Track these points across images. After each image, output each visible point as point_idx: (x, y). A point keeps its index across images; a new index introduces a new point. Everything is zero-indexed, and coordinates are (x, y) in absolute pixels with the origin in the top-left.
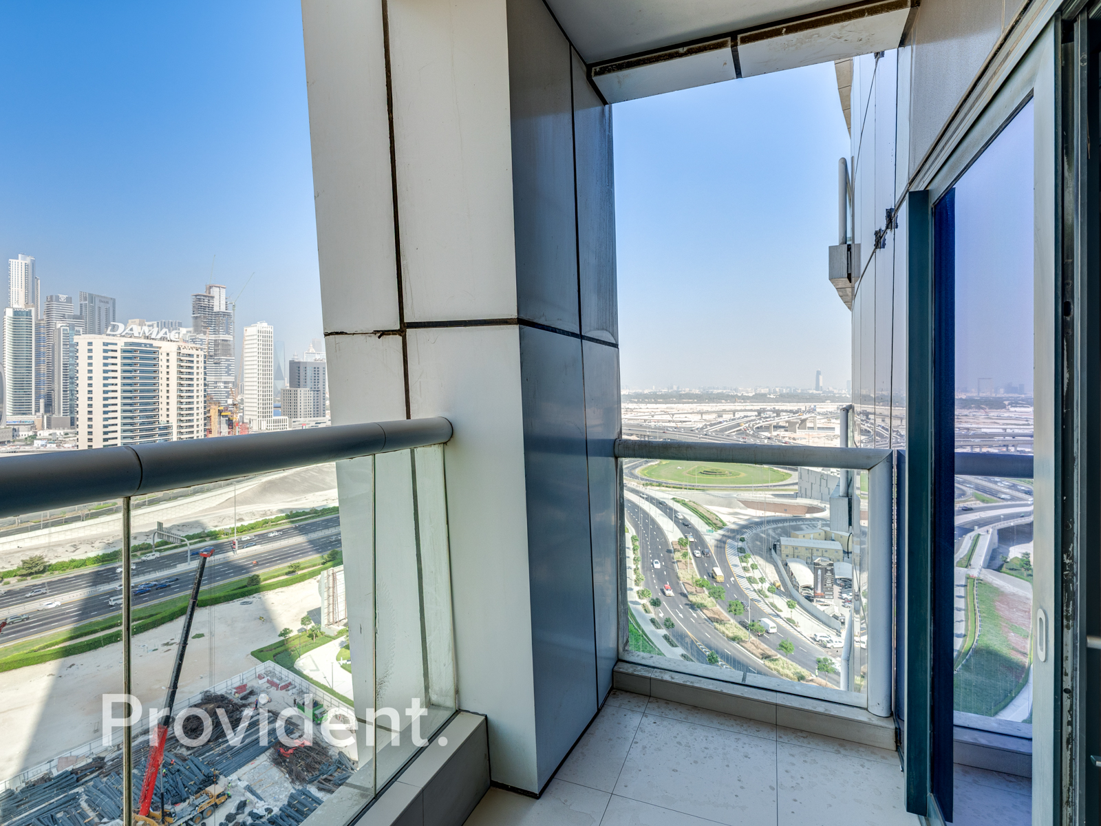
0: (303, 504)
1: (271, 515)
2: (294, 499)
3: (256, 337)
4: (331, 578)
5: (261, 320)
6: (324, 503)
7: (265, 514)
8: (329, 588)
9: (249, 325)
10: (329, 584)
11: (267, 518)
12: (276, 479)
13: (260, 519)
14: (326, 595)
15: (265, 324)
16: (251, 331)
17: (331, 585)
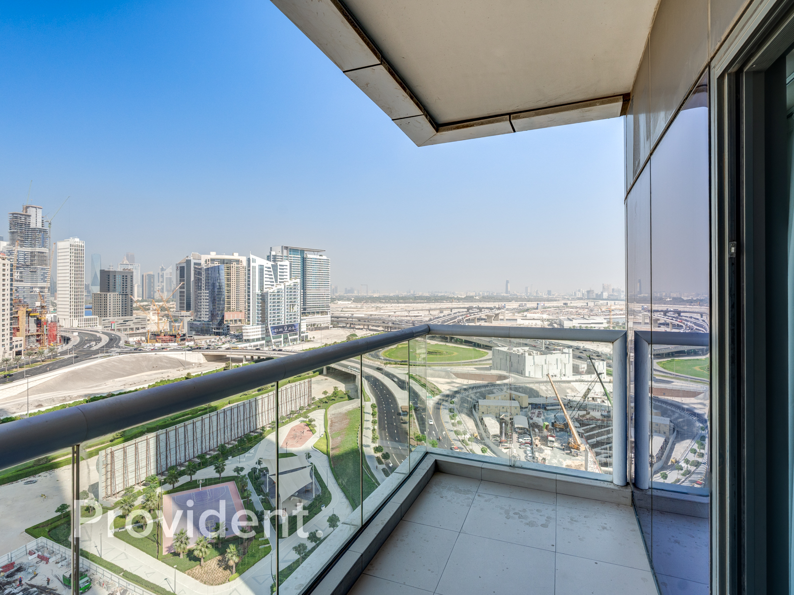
0: (102, 389)
1: (70, 400)
2: (94, 385)
3: (69, 250)
4: (109, 456)
5: (74, 236)
6: (122, 388)
7: (64, 400)
8: (107, 464)
9: (62, 240)
10: (106, 460)
11: (65, 403)
12: (79, 369)
13: (58, 405)
14: (103, 471)
15: (77, 240)
16: (63, 245)
17: (109, 462)
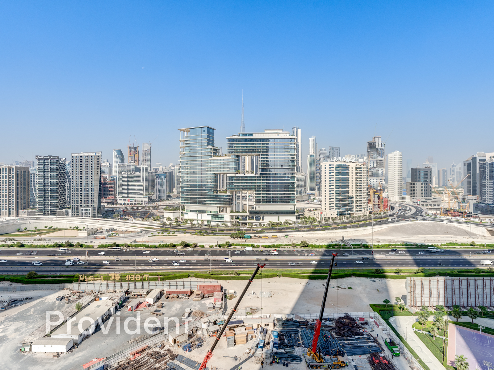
0: (411, 240)
1: (393, 242)
2: (407, 236)
3: (394, 158)
4: (412, 282)
5: (396, 150)
6: (423, 242)
7: (390, 242)
8: (411, 287)
9: (390, 153)
10: (411, 285)
11: (391, 243)
12: (398, 226)
13: (387, 244)
14: (409, 290)
15: (398, 152)
16: (391, 156)
17: (413, 286)
